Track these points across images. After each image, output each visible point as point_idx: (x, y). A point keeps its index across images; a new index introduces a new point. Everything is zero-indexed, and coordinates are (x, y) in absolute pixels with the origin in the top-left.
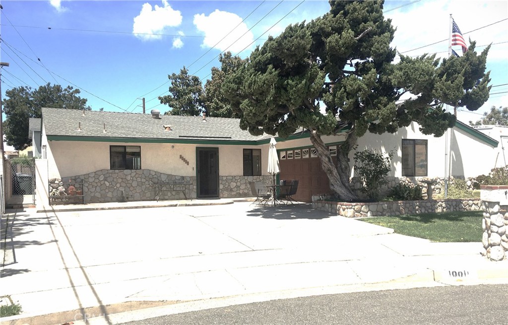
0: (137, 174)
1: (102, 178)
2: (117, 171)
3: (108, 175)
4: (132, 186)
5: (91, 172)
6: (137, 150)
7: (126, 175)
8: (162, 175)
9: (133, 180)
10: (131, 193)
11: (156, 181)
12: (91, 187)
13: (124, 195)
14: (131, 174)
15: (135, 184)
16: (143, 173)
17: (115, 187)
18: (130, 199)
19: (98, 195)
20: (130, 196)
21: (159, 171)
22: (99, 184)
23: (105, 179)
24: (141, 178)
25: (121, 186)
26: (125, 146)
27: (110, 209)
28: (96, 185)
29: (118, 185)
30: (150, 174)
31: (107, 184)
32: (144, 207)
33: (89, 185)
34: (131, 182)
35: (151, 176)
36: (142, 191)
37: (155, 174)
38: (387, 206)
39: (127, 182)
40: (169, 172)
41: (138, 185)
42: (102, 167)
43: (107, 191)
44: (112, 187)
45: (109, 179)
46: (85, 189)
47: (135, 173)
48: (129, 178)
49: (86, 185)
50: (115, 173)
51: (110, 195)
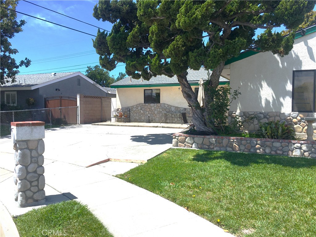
0: (157, 106)
1: (139, 108)
2: (147, 104)
3: (142, 107)
4: (154, 113)
5: (134, 104)
6: (158, 92)
7: (152, 107)
8: (172, 107)
9: (155, 110)
10: (154, 118)
11: (168, 110)
12: (134, 113)
13: (150, 119)
14: (154, 106)
15: (156, 112)
16: (161, 106)
17: (146, 114)
18: (153, 121)
19: (137, 118)
20: (153, 120)
21: (171, 104)
22: (138, 112)
23: (141, 109)
24: (160, 109)
25: (149, 113)
26: (152, 89)
27: (122, 126)
28: (136, 112)
29: (147, 113)
30: (165, 106)
31: (142, 112)
32: (138, 126)
33: (133, 112)
34: (154, 111)
35: (165, 108)
36: (160, 117)
37: (168, 107)
38: (216, 141)
39: (152, 111)
40: (177, 106)
41: (158, 113)
42: (140, 103)
43: (142, 116)
44: (144, 114)
45: (143, 109)
46: (132, 114)
47: (156, 106)
48: (153, 108)
49: (132, 112)
50: (146, 106)
51: (143, 118)
